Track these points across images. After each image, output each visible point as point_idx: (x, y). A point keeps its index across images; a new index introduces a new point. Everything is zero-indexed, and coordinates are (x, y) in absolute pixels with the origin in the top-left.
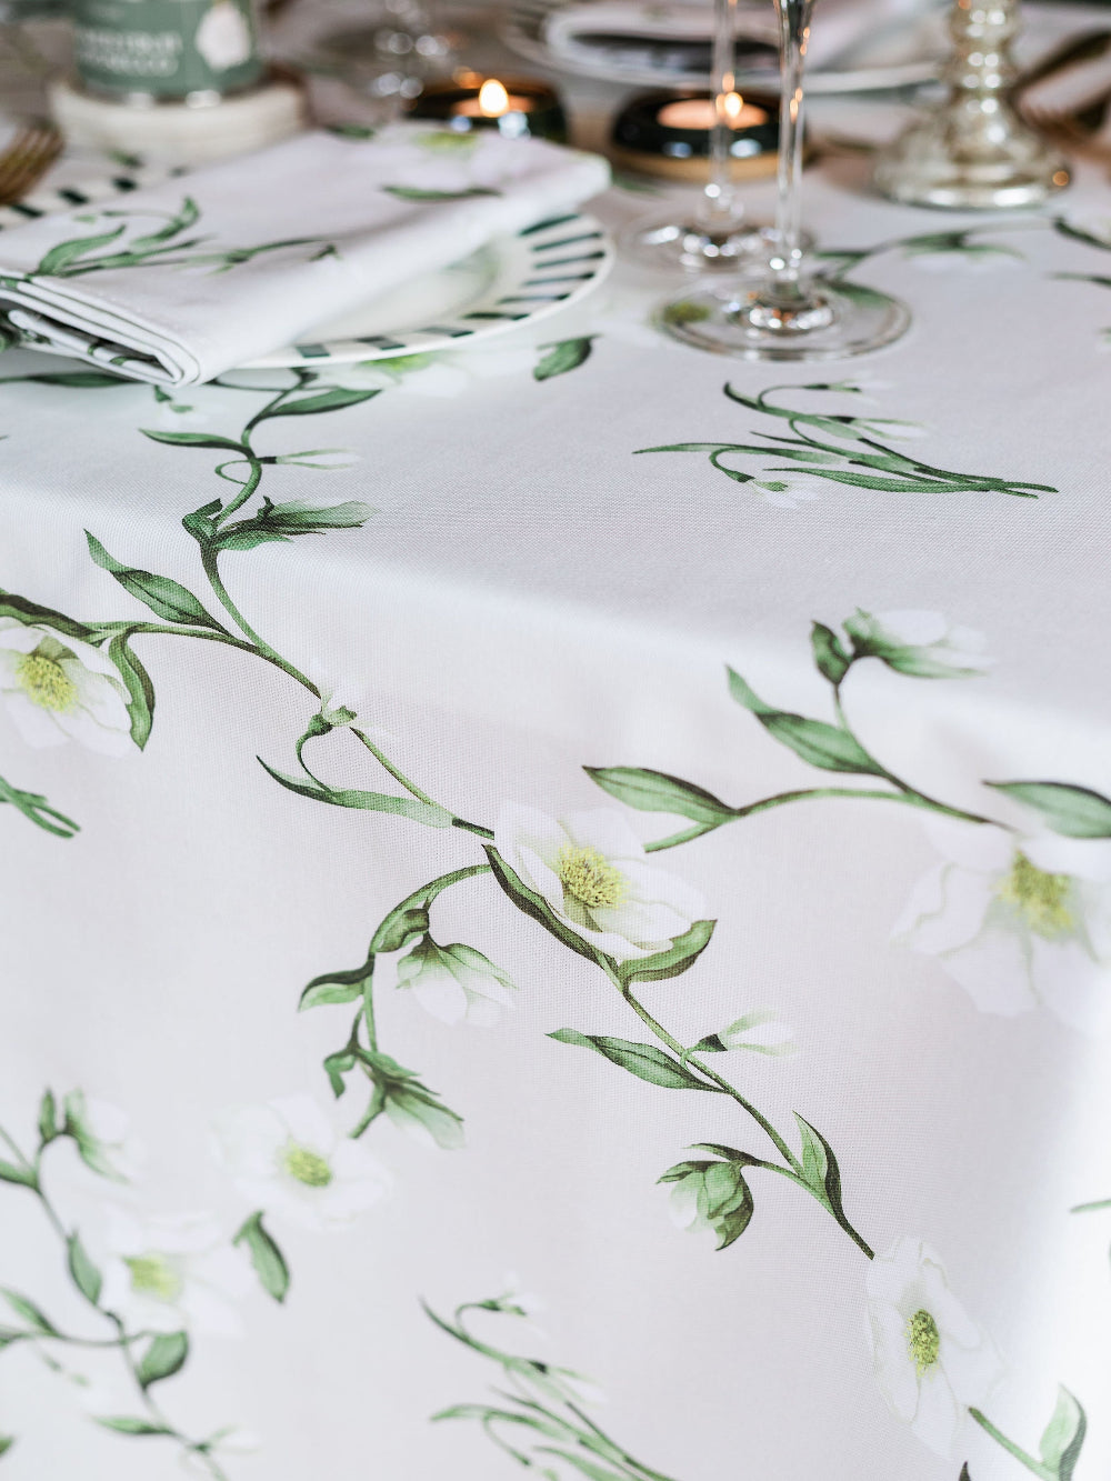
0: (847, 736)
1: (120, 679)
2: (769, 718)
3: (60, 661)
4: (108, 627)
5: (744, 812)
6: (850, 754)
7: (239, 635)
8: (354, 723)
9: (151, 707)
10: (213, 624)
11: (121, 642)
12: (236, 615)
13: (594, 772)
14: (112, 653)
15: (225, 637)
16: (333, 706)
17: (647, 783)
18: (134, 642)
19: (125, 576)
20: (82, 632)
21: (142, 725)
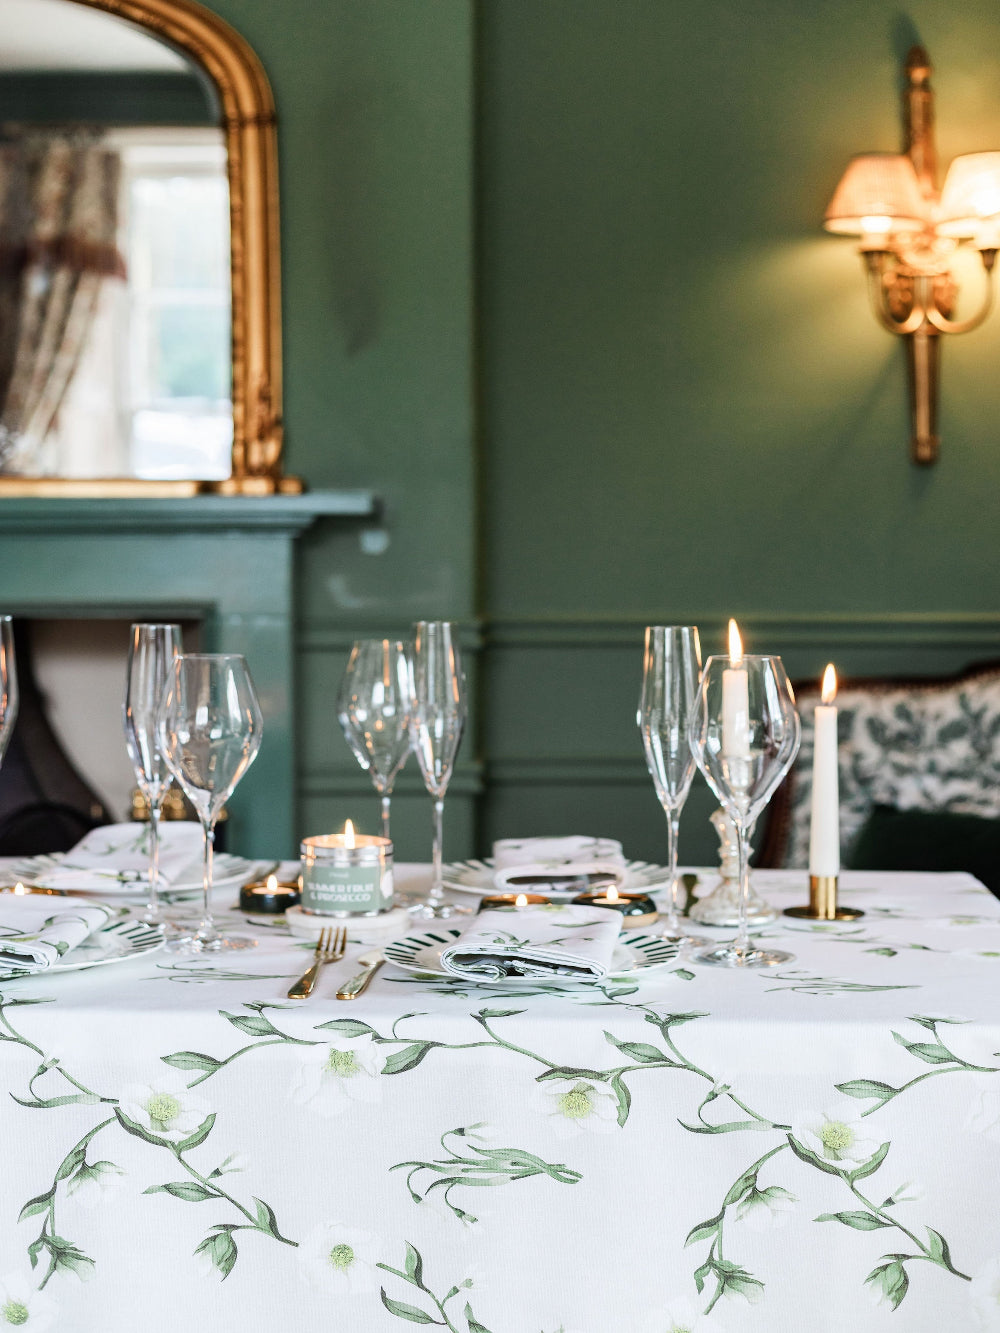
0: (943, 1048)
1: (615, 1095)
2: (911, 1047)
3: (586, 1093)
4: (613, 1071)
5: (901, 1090)
6: (943, 1054)
7: (678, 1061)
8: (729, 1091)
9: (629, 1106)
10: (666, 1059)
11: (617, 1078)
12: (677, 1053)
13: (840, 1087)
14: (613, 1085)
15: (671, 1064)
16: (720, 1085)
17: (863, 1086)
18: (623, 1077)
19: (622, 1047)
20: (600, 1076)
21: (623, 1115)
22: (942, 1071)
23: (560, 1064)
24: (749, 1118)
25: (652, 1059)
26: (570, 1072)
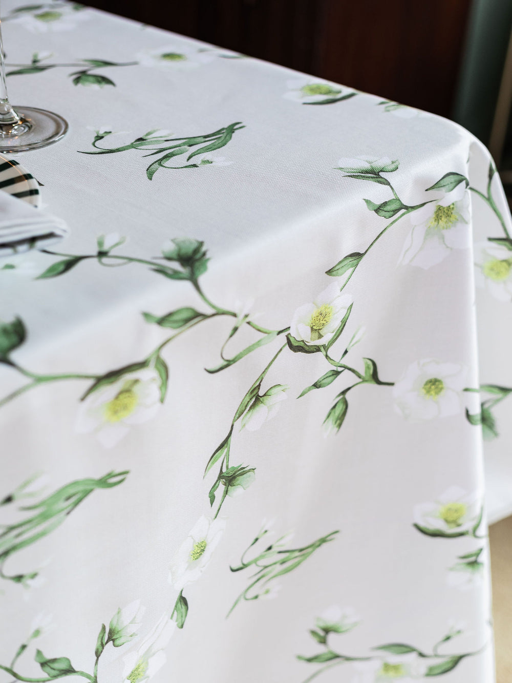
22: (394, 222)
23: (102, 370)
24: (262, 335)
25: (187, 321)
26: (113, 375)
